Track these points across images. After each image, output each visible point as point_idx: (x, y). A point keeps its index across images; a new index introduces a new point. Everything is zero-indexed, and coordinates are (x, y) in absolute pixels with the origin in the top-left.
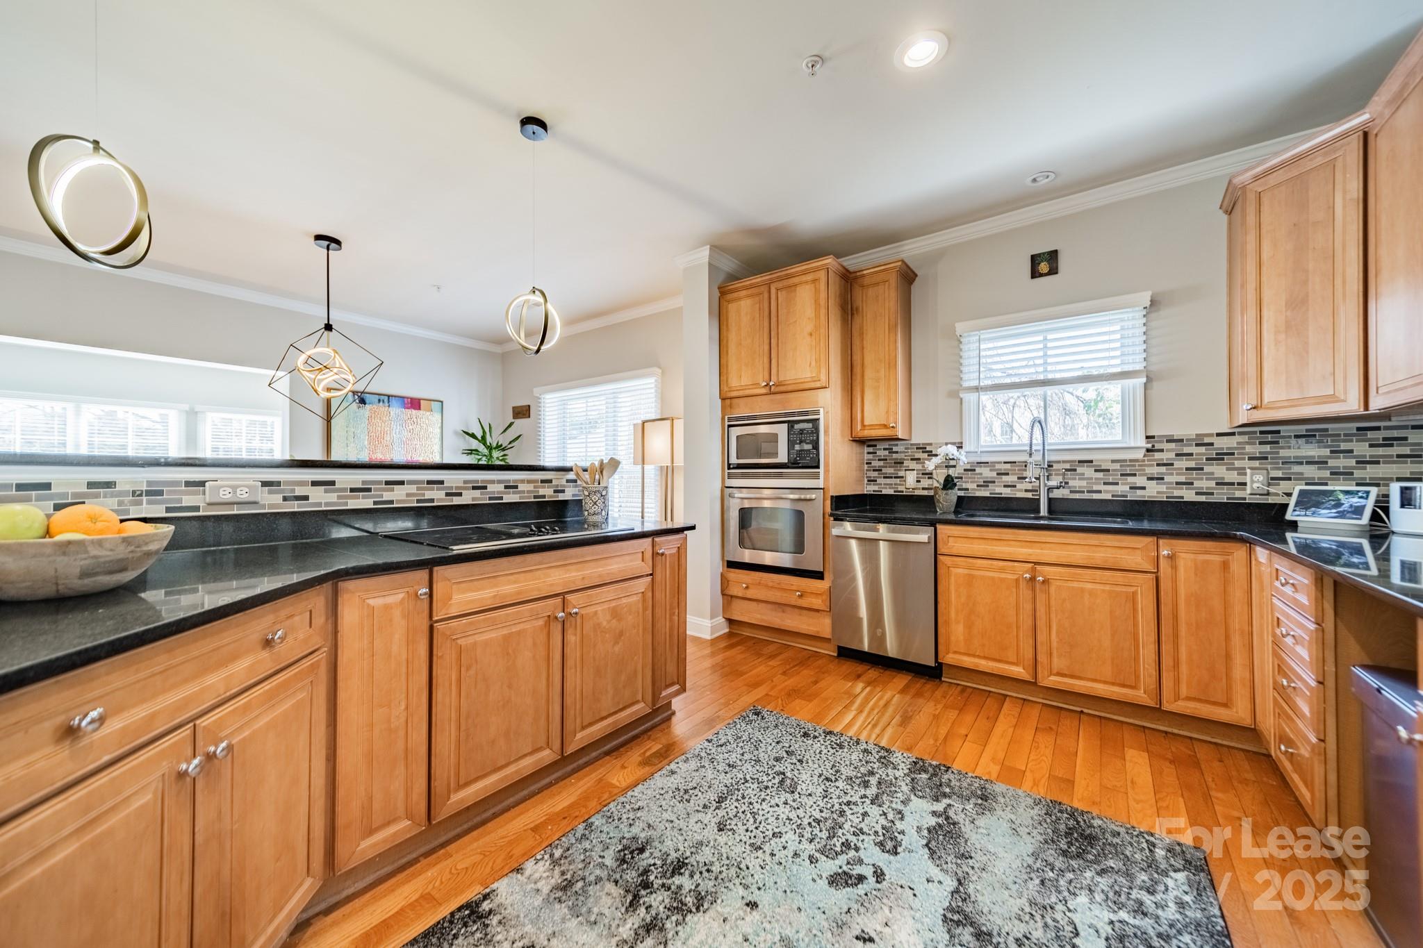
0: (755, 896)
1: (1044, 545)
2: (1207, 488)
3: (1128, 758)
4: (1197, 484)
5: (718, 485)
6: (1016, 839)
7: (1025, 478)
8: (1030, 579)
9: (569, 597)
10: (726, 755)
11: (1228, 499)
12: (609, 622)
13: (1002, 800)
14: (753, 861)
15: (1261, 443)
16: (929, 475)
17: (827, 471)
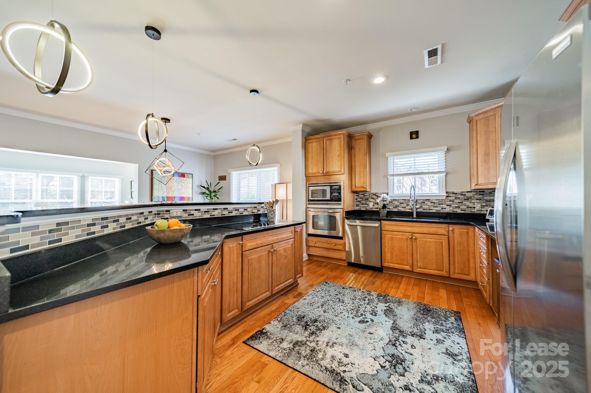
0: (339, 326)
1: (415, 227)
2: (464, 209)
3: (440, 291)
4: (461, 207)
5: (305, 207)
6: (409, 311)
7: (409, 205)
8: (411, 238)
9: (273, 245)
10: (320, 294)
11: (470, 212)
12: (283, 253)
13: (405, 303)
14: (336, 319)
15: (479, 195)
16: (377, 204)
17: (344, 202)
